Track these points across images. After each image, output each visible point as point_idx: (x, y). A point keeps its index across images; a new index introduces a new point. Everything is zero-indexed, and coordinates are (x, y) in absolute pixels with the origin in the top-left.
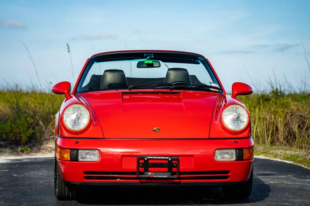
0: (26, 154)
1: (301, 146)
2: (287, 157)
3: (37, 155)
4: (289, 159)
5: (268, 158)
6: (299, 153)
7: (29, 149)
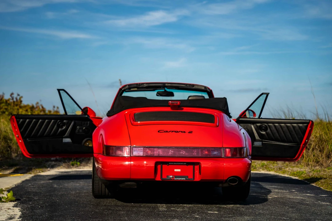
0: (75, 167)
1: (308, 164)
2: (293, 173)
3: (84, 168)
4: (295, 175)
5: (277, 174)
6: (304, 170)
7: (78, 163)
